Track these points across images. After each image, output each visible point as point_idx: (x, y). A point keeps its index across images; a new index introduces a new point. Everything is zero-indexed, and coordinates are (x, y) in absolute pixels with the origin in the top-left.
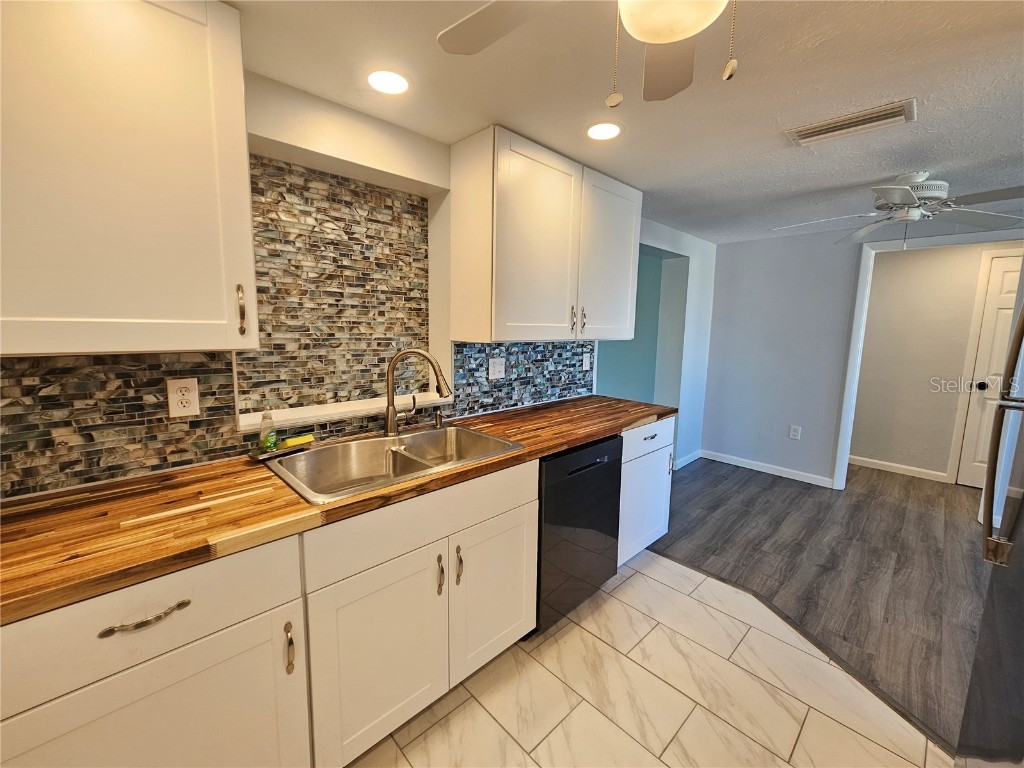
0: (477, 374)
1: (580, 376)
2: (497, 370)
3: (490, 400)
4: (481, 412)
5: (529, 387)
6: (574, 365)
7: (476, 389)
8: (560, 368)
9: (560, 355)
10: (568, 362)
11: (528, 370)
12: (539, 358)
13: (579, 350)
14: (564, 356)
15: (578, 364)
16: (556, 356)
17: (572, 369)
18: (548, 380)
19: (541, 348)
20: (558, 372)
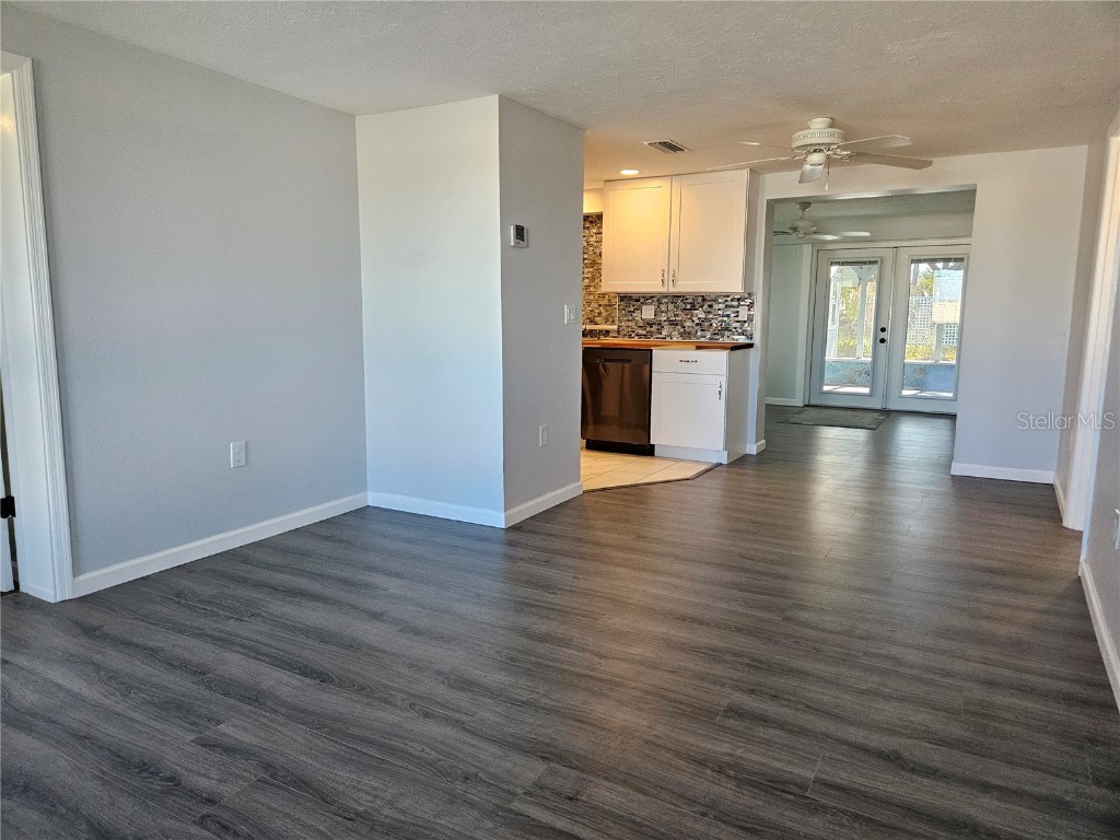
0: (634, 315)
1: (737, 325)
2: (648, 312)
3: (644, 332)
4: (636, 338)
5: (679, 327)
6: (728, 316)
7: (634, 323)
8: (711, 316)
9: (711, 306)
10: (720, 312)
11: (676, 315)
12: (688, 307)
13: (735, 303)
14: (716, 307)
15: (732, 315)
16: (706, 307)
17: (726, 319)
18: (697, 324)
19: (691, 301)
20: (706, 319)
